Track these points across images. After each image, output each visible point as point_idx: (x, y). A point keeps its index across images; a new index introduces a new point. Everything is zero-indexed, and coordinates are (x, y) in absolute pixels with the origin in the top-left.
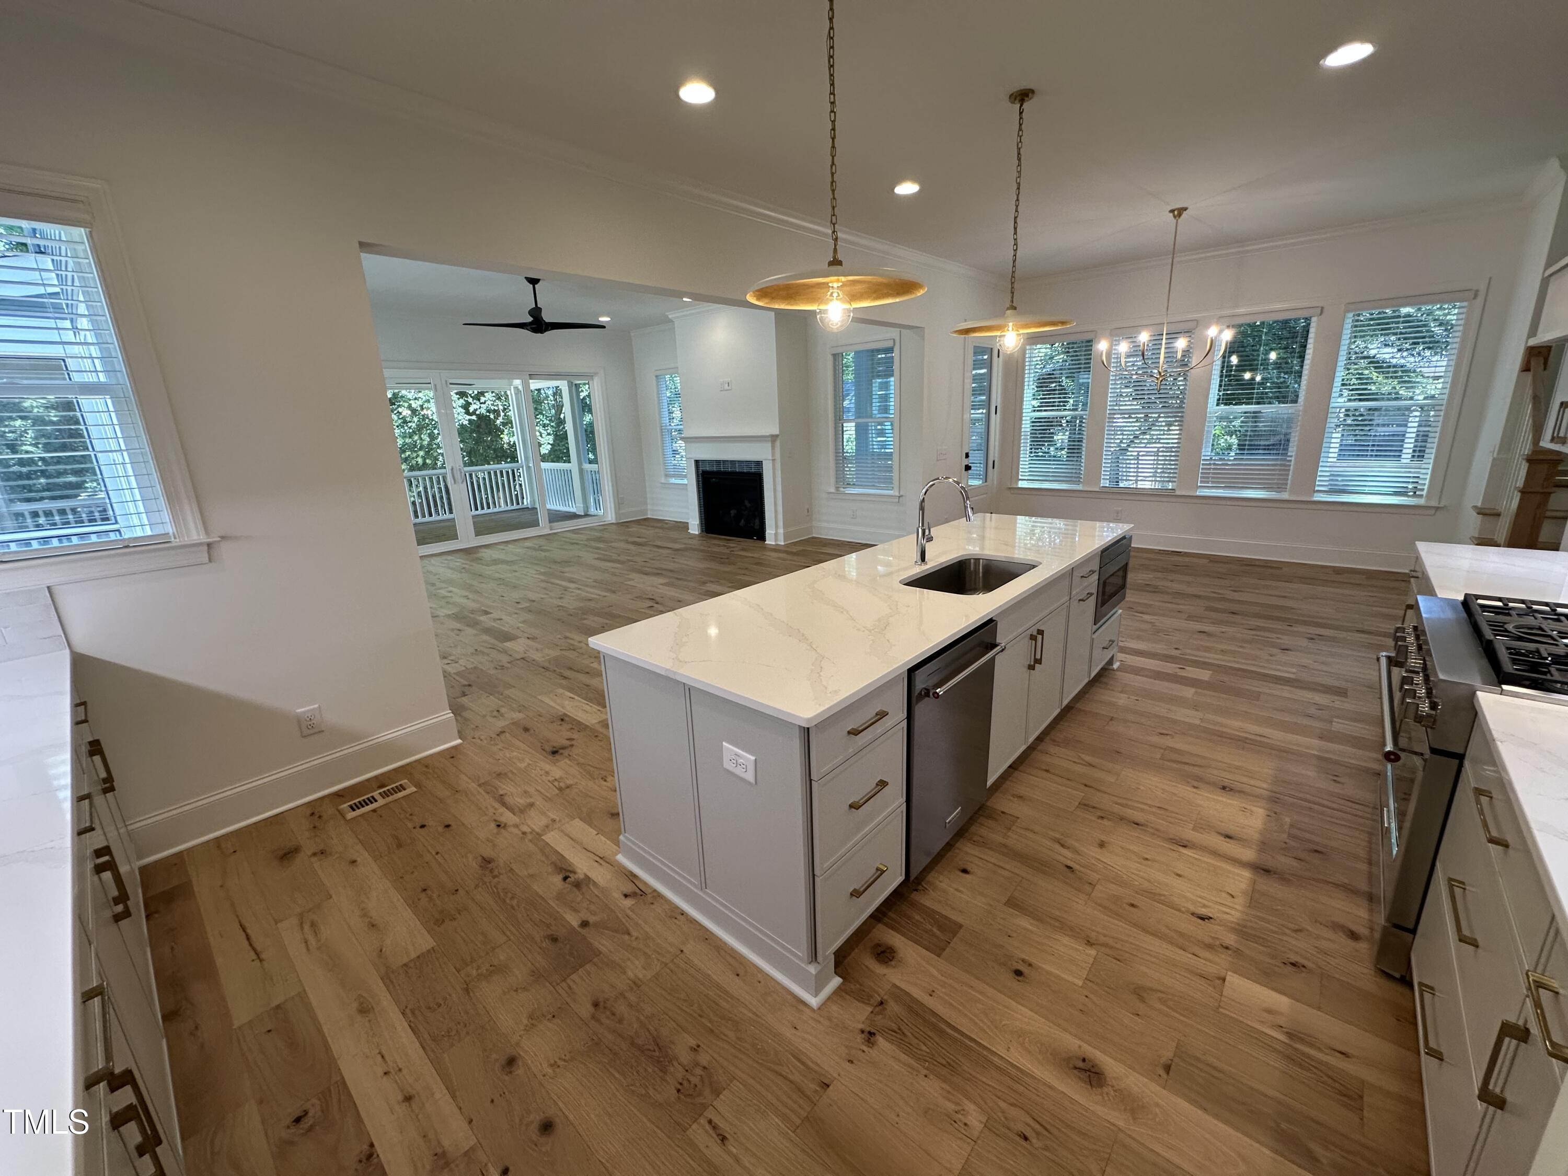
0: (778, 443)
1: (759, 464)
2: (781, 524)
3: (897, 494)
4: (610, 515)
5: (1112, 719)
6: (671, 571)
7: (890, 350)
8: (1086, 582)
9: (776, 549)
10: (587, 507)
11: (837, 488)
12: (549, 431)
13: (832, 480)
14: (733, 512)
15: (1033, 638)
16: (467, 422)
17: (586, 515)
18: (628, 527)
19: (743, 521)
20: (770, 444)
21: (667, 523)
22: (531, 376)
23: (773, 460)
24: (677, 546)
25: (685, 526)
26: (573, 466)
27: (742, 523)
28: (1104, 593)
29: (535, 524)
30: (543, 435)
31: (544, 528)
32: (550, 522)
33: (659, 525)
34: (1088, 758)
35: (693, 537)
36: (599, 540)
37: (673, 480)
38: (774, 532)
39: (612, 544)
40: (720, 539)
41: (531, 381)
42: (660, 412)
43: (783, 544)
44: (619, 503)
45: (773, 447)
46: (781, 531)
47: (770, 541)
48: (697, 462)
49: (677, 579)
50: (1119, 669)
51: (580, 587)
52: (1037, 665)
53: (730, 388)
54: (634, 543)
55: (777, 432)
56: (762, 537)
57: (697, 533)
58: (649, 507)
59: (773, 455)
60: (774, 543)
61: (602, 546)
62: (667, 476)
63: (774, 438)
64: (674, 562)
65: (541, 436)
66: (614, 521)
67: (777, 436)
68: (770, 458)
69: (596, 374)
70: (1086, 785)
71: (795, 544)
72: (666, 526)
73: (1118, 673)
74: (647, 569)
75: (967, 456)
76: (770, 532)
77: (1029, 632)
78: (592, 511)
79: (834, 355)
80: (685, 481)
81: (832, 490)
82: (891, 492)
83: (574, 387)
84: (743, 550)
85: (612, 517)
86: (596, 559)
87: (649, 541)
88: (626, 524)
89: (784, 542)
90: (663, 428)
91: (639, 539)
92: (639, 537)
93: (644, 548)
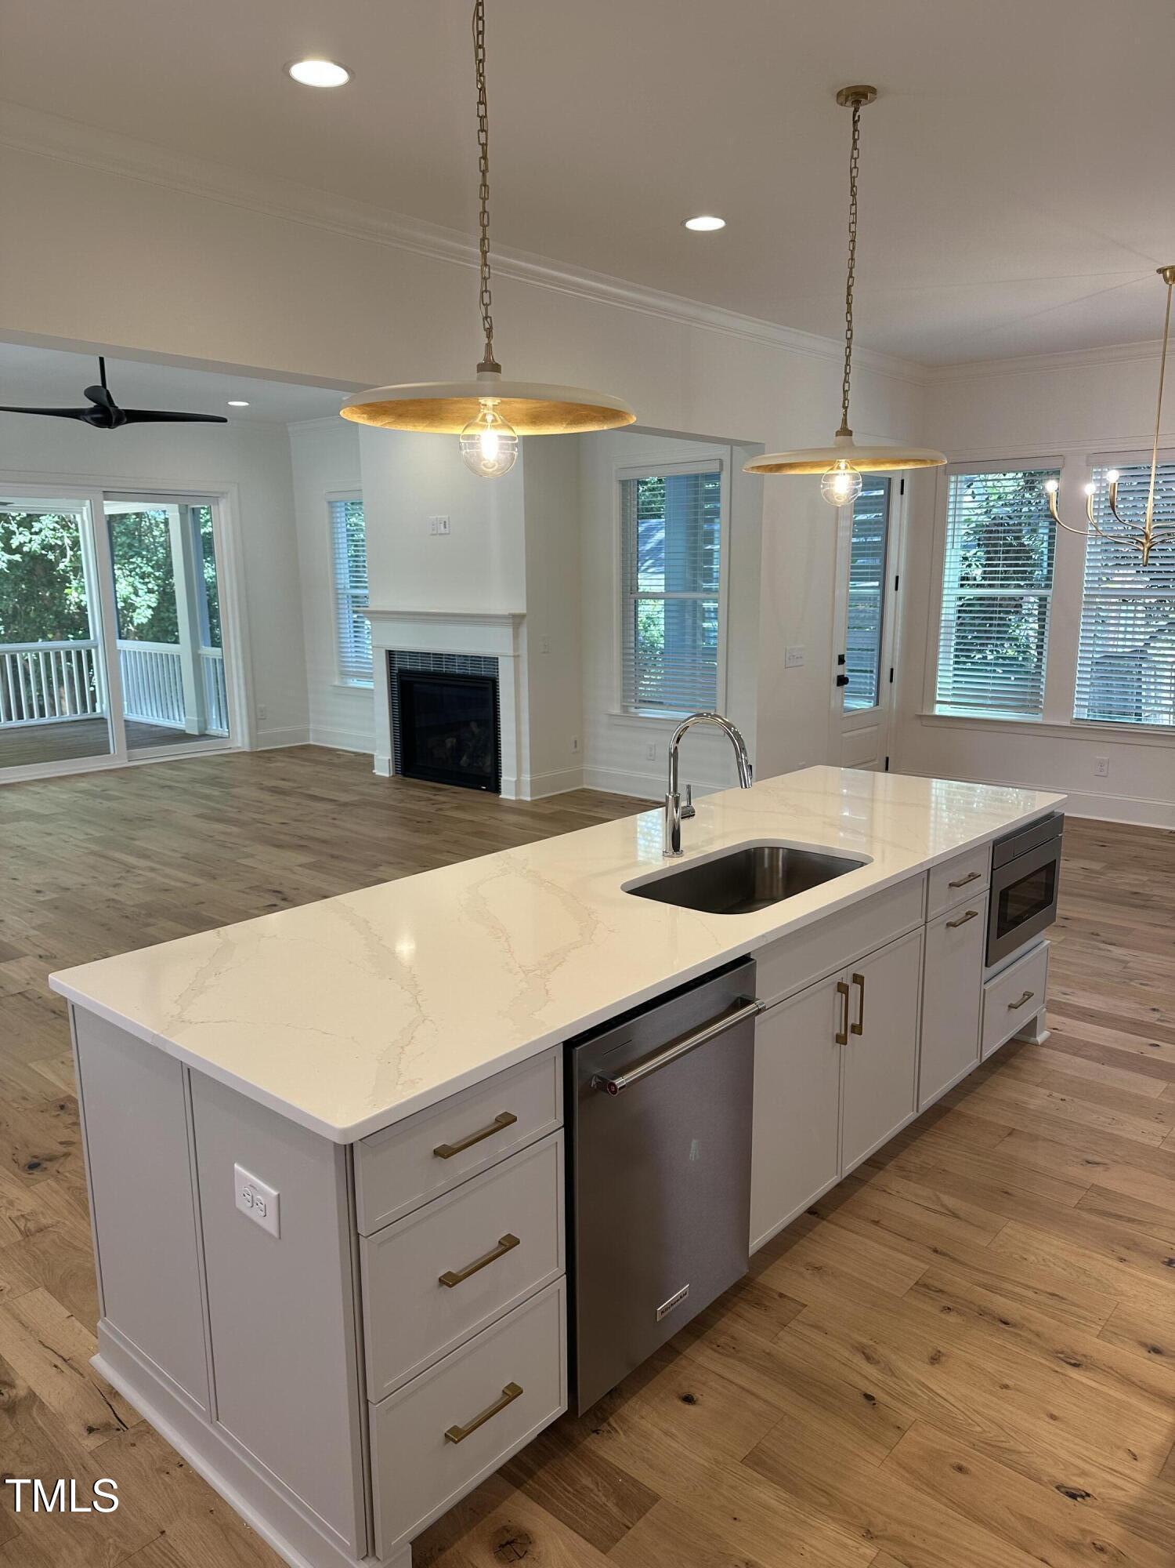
0: (524, 631)
1: (493, 661)
2: (526, 765)
4: (239, 737)
5: (1012, 1133)
6: (324, 842)
7: (714, 477)
8: (960, 893)
9: (517, 808)
10: (204, 722)
11: (625, 708)
12: (150, 586)
13: (617, 694)
14: (450, 742)
15: (842, 988)
17: (203, 736)
18: (269, 760)
19: (464, 758)
20: (509, 631)
21: (339, 756)
22: (108, 495)
23: (516, 657)
24: (344, 797)
25: (366, 761)
26: (182, 649)
27: (464, 760)
28: (1002, 916)
29: (102, 749)
30: (141, 593)
31: (118, 756)
32: (129, 747)
33: (325, 758)
34: (950, 1201)
35: (379, 781)
36: (214, 781)
37: (354, 683)
38: (514, 779)
39: (235, 791)
40: (425, 788)
41: (105, 502)
42: (334, 565)
43: (528, 799)
44: (257, 719)
45: (516, 636)
46: (527, 777)
47: (507, 793)
48: (390, 654)
49: (333, 856)
50: (1046, 1044)
51: (158, 866)
52: (851, 1037)
53: (447, 531)
54: (274, 790)
55: (520, 608)
56: (497, 789)
57: (385, 774)
58: (311, 726)
59: (516, 648)
60: (513, 798)
61: (216, 793)
62: (345, 674)
63: (516, 620)
64: (335, 826)
65: (137, 594)
66: (247, 749)
67: (522, 616)
68: (511, 653)
69: (223, 494)
70: (936, 1251)
71: (549, 800)
72: (336, 761)
73: (1044, 1050)
74: (282, 837)
75: (841, 660)
76: (507, 778)
77: (837, 978)
78: (214, 728)
79: (624, 484)
80: (370, 685)
81: (616, 710)
83: (190, 515)
84: (458, 808)
85: (243, 741)
86: (197, 816)
87: (300, 787)
88: (267, 755)
89: (531, 796)
90: (340, 591)
91: (283, 782)
92: (284, 780)
93: (288, 798)
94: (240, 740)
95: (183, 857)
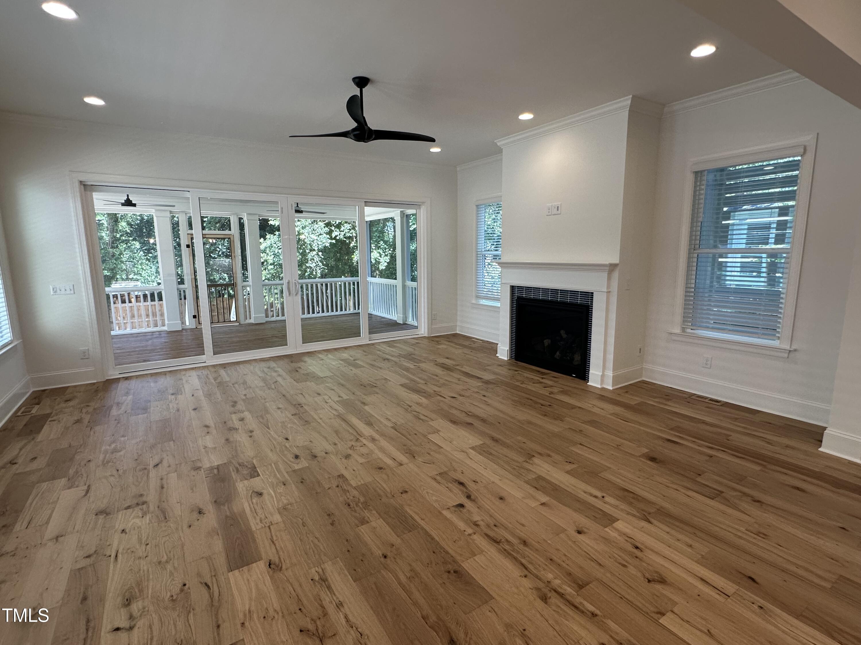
0: (616, 275)
1: (589, 295)
2: (610, 364)
3: (788, 347)
4: (423, 327)
9: (602, 393)
10: (405, 318)
11: (683, 330)
13: (678, 319)
14: (547, 342)
16: (329, 245)
17: (405, 325)
18: (438, 343)
19: (558, 353)
20: (605, 275)
21: (474, 342)
22: (367, 203)
23: (608, 293)
24: (487, 376)
25: (493, 349)
26: (398, 283)
30: (382, 256)
31: (364, 338)
32: (370, 333)
33: (467, 343)
35: (501, 363)
36: (410, 357)
37: (484, 302)
38: (600, 373)
39: (422, 365)
41: (365, 207)
42: (477, 240)
43: (610, 388)
44: (432, 319)
45: (609, 278)
46: (610, 373)
47: (594, 382)
48: (513, 288)
51: (377, 436)
53: (559, 212)
54: (444, 366)
55: (615, 260)
56: (584, 378)
57: (506, 359)
58: (458, 323)
59: (609, 286)
60: (599, 387)
61: (412, 366)
62: (478, 297)
63: (612, 267)
66: (426, 335)
67: (616, 266)
68: (604, 290)
69: (423, 203)
71: (624, 390)
72: (473, 346)
74: (454, 412)
76: (594, 372)
78: (410, 320)
79: (697, 173)
80: (498, 304)
81: (677, 330)
82: (776, 343)
83: (405, 218)
84: (564, 392)
85: (424, 331)
86: (402, 385)
87: (458, 365)
88: (437, 339)
89: (613, 386)
90: (479, 253)
91: (447, 360)
92: (447, 358)
93: (451, 373)
94: (423, 331)
95: (392, 427)
